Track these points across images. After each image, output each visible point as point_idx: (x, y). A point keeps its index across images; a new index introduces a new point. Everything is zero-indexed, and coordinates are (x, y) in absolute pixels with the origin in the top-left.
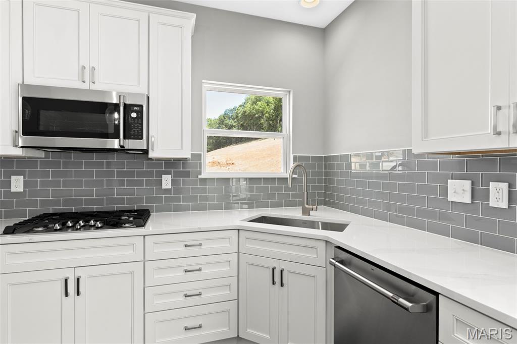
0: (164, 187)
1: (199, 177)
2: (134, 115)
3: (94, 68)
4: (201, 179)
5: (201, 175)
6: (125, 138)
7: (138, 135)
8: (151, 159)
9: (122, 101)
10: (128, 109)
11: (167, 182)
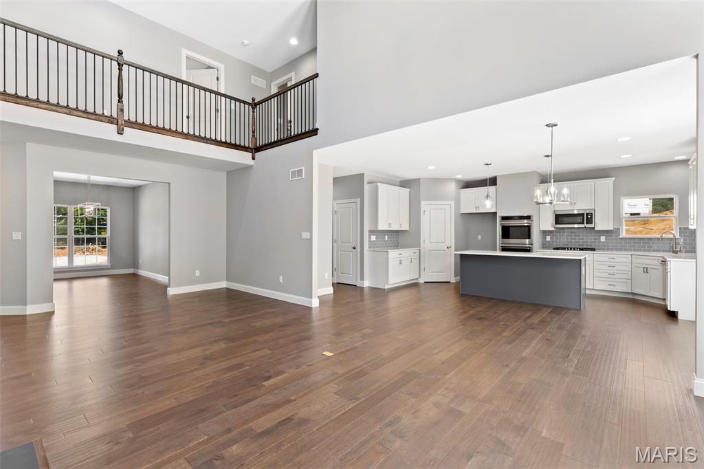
0: (601, 241)
2: (589, 216)
3: (575, 203)
4: (620, 238)
5: (620, 236)
6: (586, 224)
7: (591, 223)
9: (585, 213)
10: (587, 214)
11: (603, 239)
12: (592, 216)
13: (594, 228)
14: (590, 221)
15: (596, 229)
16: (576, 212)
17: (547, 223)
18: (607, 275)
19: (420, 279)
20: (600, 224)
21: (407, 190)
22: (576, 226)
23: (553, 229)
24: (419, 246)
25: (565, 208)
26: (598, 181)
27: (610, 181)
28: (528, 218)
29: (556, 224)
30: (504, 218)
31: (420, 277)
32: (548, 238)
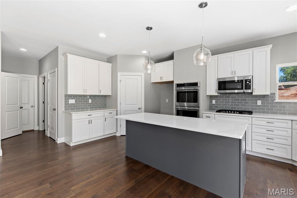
0: (258, 104)
1: (274, 101)
2: (248, 82)
3: (235, 71)
4: (275, 102)
5: (275, 100)
6: (245, 89)
7: (249, 88)
8: (253, 95)
9: (244, 79)
10: (246, 81)
11: (259, 103)
12: (250, 82)
13: (252, 93)
14: (248, 87)
15: (254, 94)
16: (236, 79)
17: (212, 89)
18: (265, 139)
19: (117, 133)
20: (258, 89)
21: (110, 64)
22: (236, 91)
23: (217, 94)
24: (116, 107)
25: (226, 75)
26: (256, 50)
27: (268, 48)
28: (196, 84)
29: (219, 89)
30: (179, 85)
31: (117, 131)
32: (214, 102)
